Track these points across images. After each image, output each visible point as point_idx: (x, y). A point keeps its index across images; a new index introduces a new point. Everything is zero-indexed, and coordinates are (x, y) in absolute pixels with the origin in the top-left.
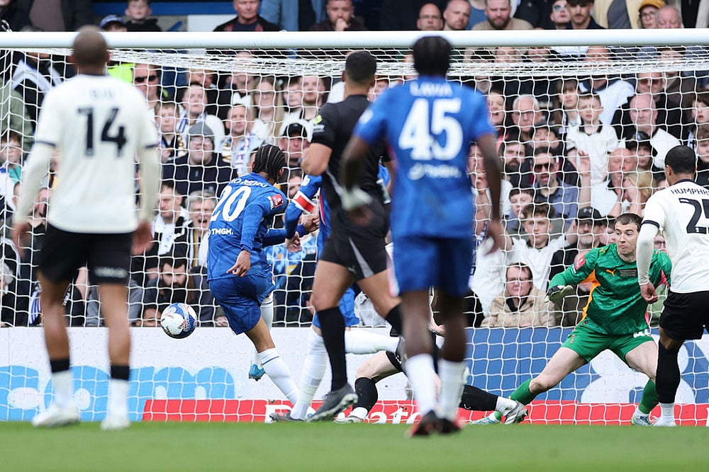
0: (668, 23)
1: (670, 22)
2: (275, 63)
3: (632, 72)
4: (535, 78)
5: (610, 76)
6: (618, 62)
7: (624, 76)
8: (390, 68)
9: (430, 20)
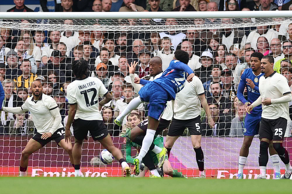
0: (212, 9)
1: (213, 8)
2: (36, 25)
3: (186, 30)
4: (145, 32)
5: (177, 31)
6: (181, 26)
7: (183, 31)
8: (85, 28)
9: (98, 6)
